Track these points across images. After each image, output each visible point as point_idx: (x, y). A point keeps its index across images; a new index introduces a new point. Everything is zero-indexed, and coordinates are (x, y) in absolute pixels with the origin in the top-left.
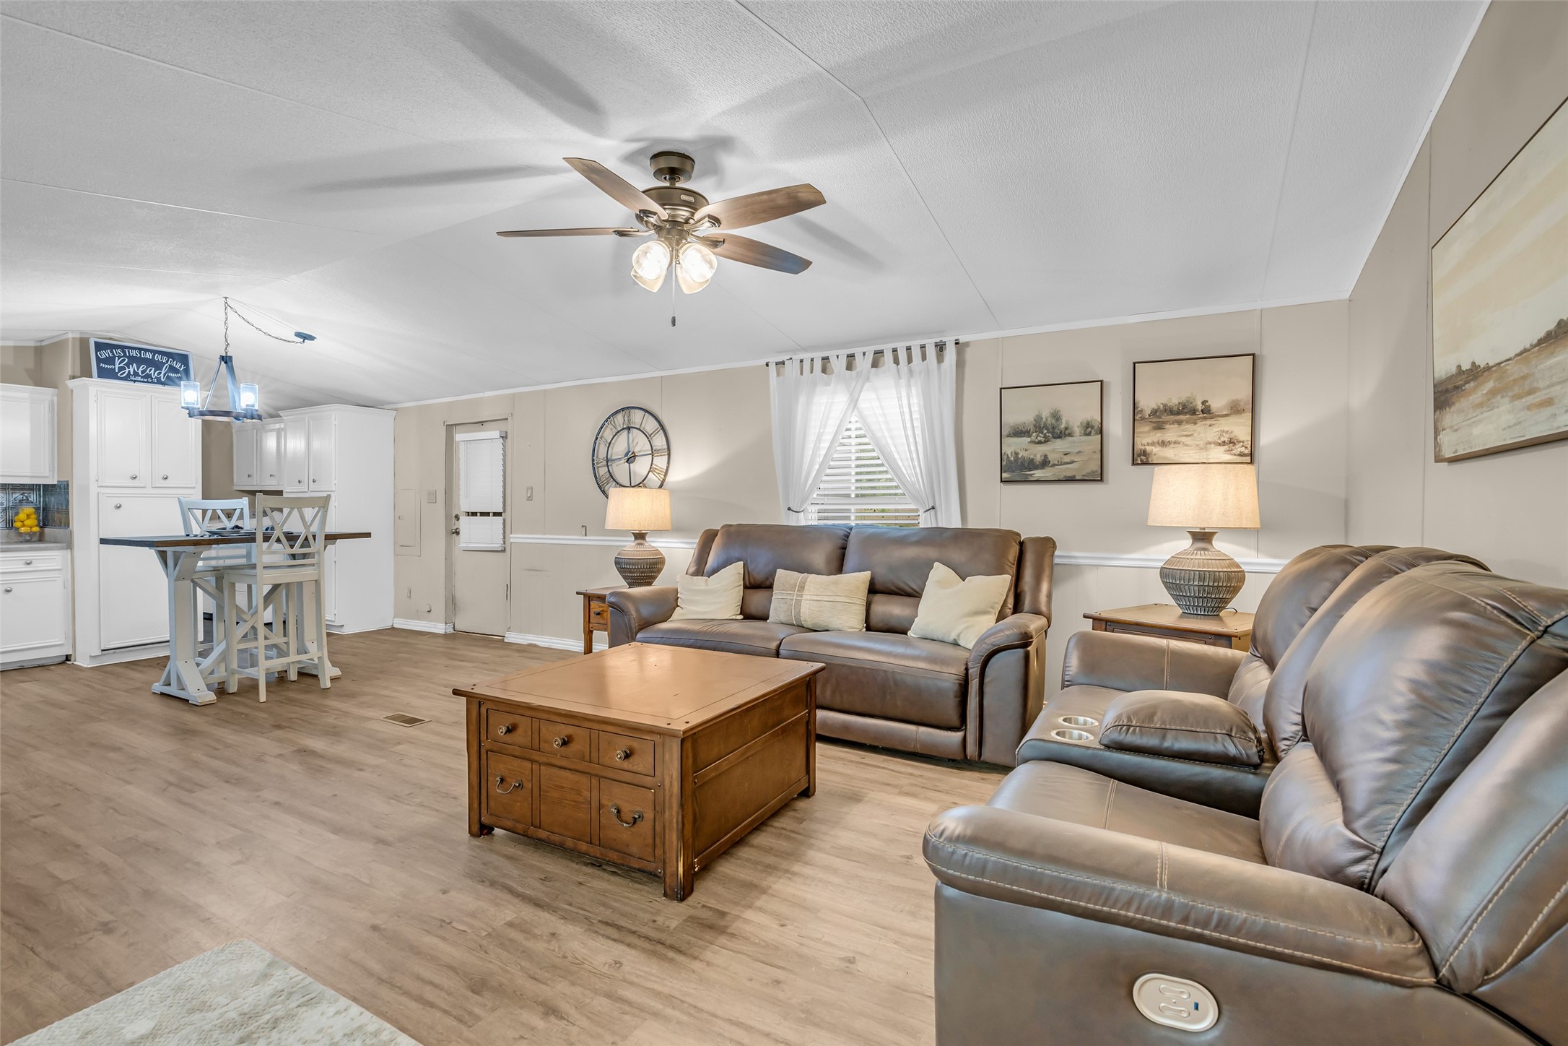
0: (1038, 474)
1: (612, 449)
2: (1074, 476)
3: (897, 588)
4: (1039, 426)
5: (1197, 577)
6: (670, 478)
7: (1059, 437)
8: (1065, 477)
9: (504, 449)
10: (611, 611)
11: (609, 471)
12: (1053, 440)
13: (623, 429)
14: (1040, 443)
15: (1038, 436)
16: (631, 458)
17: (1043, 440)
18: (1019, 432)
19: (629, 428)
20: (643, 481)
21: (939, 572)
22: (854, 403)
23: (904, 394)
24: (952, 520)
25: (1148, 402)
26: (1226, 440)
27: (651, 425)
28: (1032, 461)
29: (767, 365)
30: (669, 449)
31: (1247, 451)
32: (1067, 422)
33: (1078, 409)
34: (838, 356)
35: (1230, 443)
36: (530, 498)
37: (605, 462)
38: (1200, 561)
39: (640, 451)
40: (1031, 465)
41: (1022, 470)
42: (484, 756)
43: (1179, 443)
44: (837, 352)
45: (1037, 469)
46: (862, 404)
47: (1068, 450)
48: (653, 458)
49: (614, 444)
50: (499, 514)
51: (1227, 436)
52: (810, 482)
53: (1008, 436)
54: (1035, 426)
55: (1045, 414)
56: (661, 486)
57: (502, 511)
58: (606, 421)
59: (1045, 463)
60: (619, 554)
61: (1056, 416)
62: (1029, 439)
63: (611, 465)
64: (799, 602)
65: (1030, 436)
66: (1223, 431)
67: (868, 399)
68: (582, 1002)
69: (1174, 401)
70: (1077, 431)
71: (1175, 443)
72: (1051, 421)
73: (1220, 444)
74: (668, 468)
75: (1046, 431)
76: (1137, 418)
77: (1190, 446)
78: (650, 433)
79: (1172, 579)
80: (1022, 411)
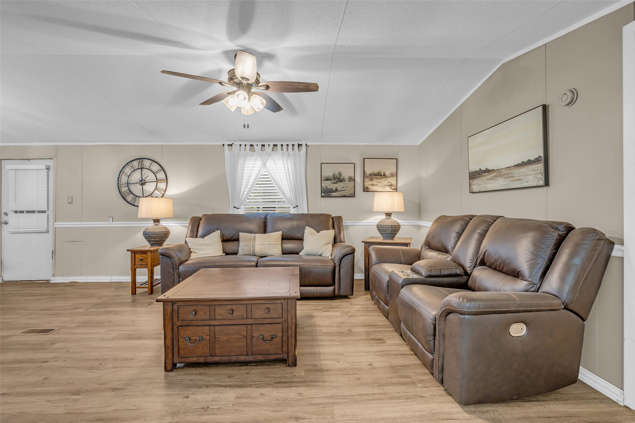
0: (334, 194)
1: (131, 178)
2: (346, 195)
3: (292, 237)
4: (334, 177)
5: (390, 227)
6: (167, 193)
7: (341, 182)
8: (343, 195)
9: (48, 175)
10: (161, 257)
11: (129, 189)
12: (339, 182)
13: (138, 168)
14: (335, 183)
15: (334, 181)
16: (143, 183)
17: (336, 182)
18: (327, 179)
19: (142, 169)
20: (151, 194)
21: (308, 231)
22: (264, 164)
23: (285, 163)
24: (304, 210)
25: (368, 171)
26: (390, 184)
27: (155, 167)
28: (332, 189)
29: (224, 145)
30: (167, 179)
31: (395, 188)
32: (344, 177)
33: (347, 172)
34: (257, 145)
35: (391, 185)
36: (71, 203)
37: (126, 185)
38: (389, 222)
39: (148, 180)
40: (332, 191)
41: (328, 193)
42: (176, 330)
43: (377, 185)
44: (257, 143)
45: (333, 192)
46: (267, 165)
47: (344, 186)
48: (157, 183)
49: (132, 176)
50: (44, 212)
51: (390, 183)
52: (244, 196)
53: (324, 180)
54: (333, 177)
55: (336, 173)
56: (162, 197)
57: (46, 210)
58: (127, 164)
59: (336, 190)
60: (145, 230)
61: (340, 174)
62: (331, 182)
63: (130, 186)
64: (254, 246)
65: (331, 181)
66: (389, 182)
67: (270, 164)
68: (304, 411)
69: (376, 172)
70: (347, 180)
71: (376, 185)
72: (338, 176)
73: (388, 186)
74: (166, 188)
75: (336, 179)
76: (365, 176)
77: (380, 186)
78: (155, 171)
79: (380, 228)
80: (329, 172)
